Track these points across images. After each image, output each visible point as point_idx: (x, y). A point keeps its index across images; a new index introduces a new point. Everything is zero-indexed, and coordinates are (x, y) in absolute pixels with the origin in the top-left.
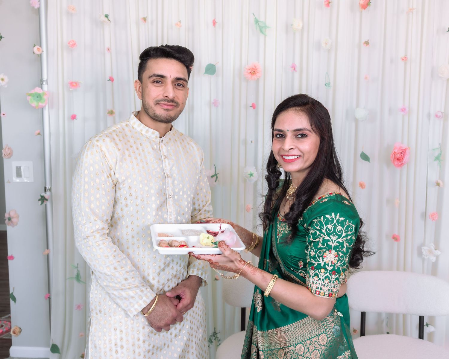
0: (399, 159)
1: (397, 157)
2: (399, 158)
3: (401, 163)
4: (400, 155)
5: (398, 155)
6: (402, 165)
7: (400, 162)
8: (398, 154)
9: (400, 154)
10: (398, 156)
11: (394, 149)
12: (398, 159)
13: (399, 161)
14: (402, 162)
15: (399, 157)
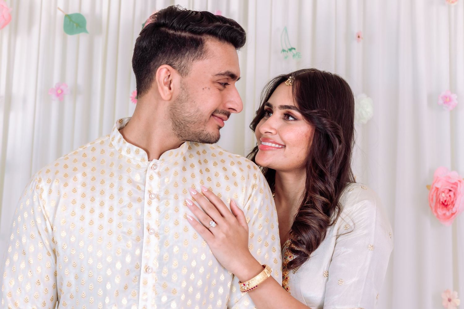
0: (446, 204)
1: (441, 200)
2: (445, 201)
3: (451, 212)
4: (448, 195)
5: (443, 195)
6: (453, 216)
7: (449, 210)
8: (443, 192)
9: (448, 193)
10: (443, 197)
11: (435, 182)
12: (443, 204)
13: (445, 209)
14: (452, 210)
15: (445, 199)
